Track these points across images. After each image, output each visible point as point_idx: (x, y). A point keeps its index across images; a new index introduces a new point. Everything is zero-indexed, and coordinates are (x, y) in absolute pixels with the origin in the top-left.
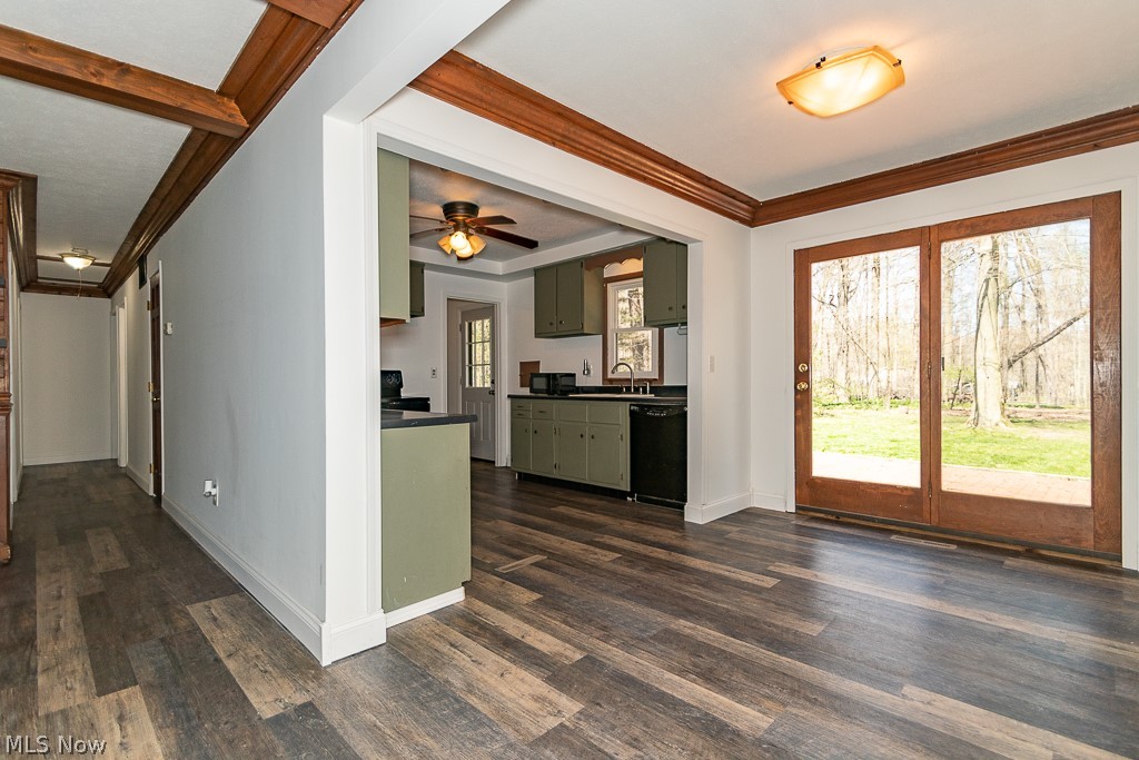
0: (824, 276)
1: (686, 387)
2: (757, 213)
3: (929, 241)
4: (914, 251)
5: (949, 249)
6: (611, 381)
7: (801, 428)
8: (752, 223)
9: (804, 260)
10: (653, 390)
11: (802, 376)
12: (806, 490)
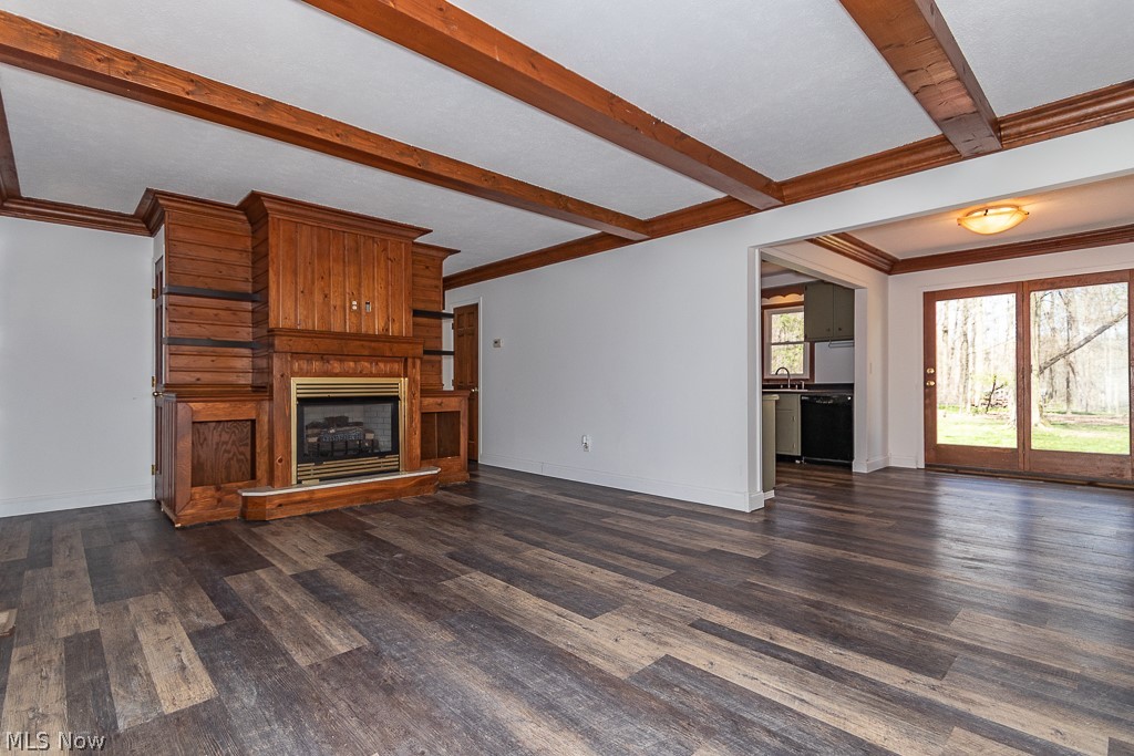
0: (946, 311)
1: (852, 385)
2: (893, 266)
3: (1022, 291)
4: (1011, 298)
5: (1035, 296)
6: (768, 380)
7: (929, 411)
8: (889, 273)
9: (930, 299)
10: (806, 387)
11: (929, 377)
12: (933, 453)
